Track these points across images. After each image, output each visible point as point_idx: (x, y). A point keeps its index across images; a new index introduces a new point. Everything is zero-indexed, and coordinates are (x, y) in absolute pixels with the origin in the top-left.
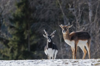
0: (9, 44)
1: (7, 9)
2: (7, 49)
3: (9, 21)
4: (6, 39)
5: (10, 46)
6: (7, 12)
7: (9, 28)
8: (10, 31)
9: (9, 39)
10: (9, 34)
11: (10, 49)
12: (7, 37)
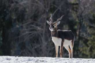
0: (88, 43)
1: (87, 10)
2: (86, 48)
3: (88, 21)
4: (86, 38)
5: (89, 45)
6: (87, 13)
7: (88, 28)
8: (89, 31)
9: (89, 38)
10: (89, 34)
11: (89, 48)
12: (86, 36)
